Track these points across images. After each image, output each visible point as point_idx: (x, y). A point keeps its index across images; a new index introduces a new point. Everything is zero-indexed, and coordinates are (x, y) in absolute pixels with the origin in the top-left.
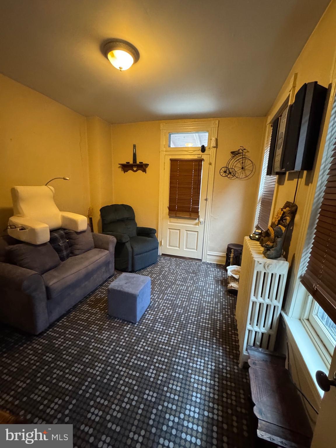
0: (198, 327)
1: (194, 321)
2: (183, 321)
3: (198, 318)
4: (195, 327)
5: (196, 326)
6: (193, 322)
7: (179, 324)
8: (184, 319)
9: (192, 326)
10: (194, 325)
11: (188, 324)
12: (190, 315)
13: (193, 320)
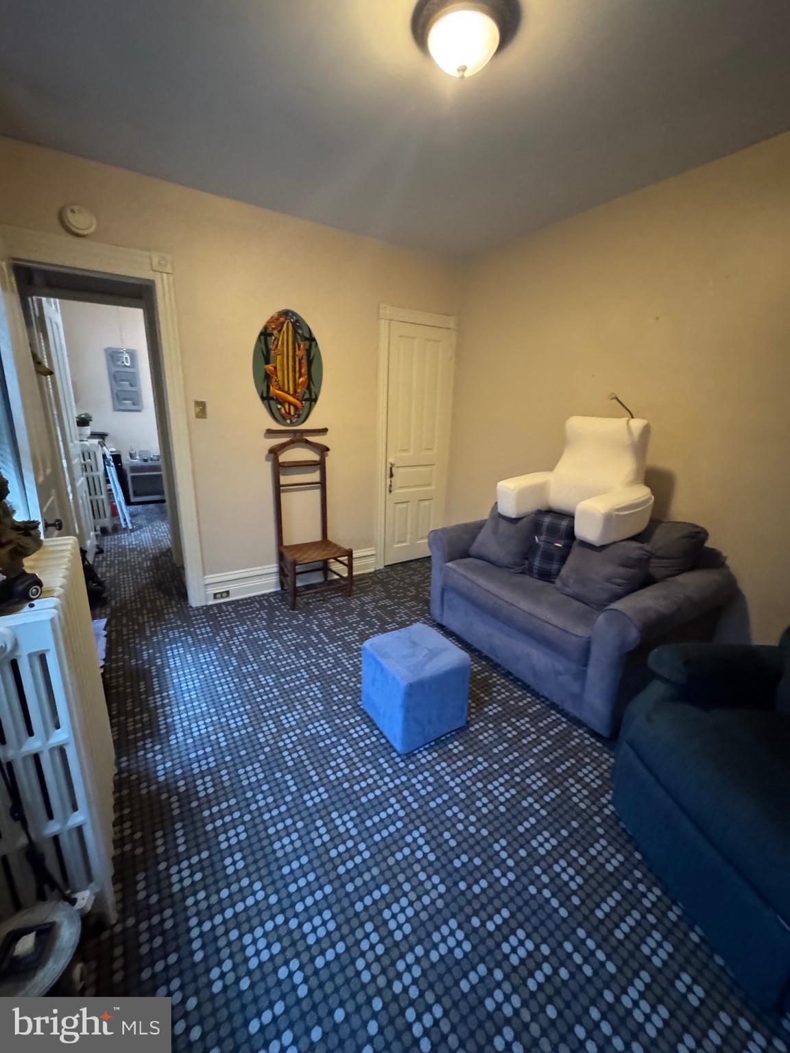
0: (236, 789)
1: (254, 796)
2: (283, 776)
3: (250, 812)
4: (245, 783)
5: (242, 787)
6: (257, 791)
7: (286, 762)
8: (286, 782)
9: (253, 779)
10: (250, 784)
11: (265, 777)
12: (278, 807)
13: (260, 797)
